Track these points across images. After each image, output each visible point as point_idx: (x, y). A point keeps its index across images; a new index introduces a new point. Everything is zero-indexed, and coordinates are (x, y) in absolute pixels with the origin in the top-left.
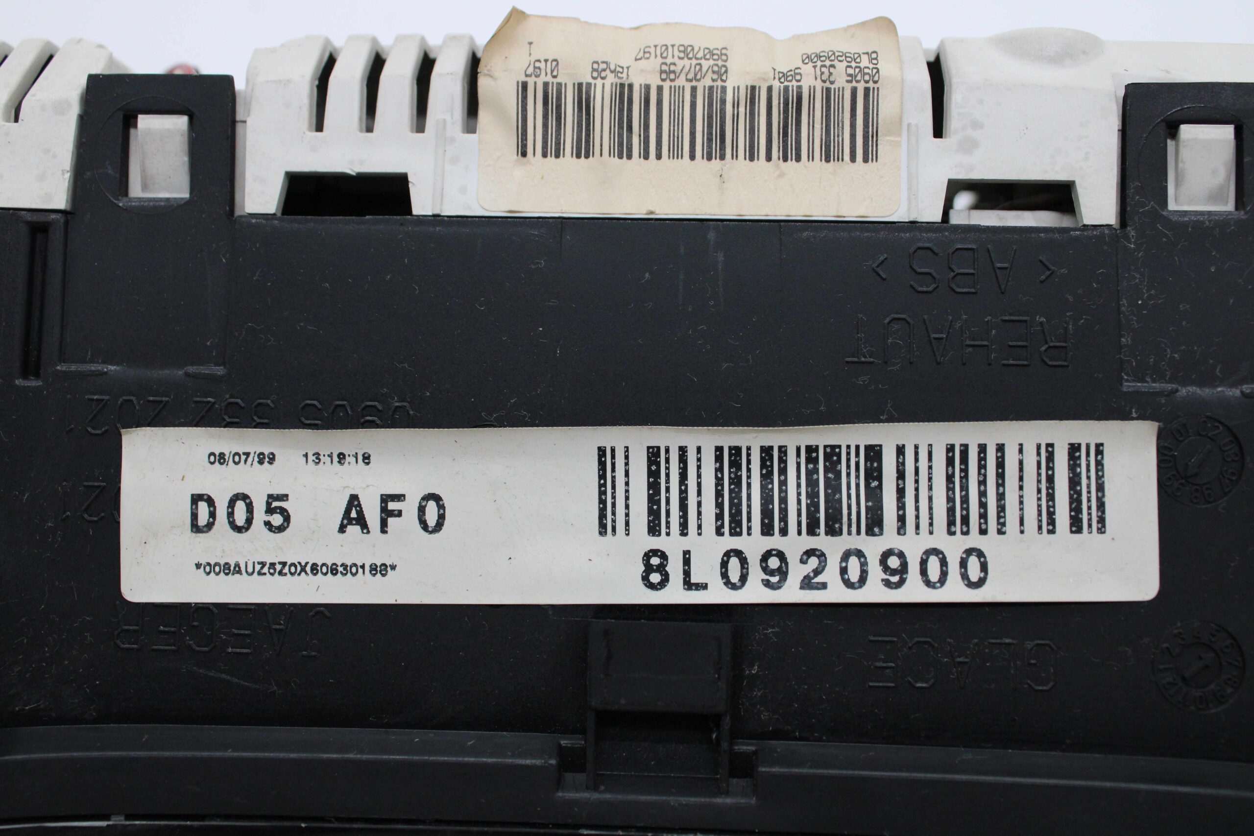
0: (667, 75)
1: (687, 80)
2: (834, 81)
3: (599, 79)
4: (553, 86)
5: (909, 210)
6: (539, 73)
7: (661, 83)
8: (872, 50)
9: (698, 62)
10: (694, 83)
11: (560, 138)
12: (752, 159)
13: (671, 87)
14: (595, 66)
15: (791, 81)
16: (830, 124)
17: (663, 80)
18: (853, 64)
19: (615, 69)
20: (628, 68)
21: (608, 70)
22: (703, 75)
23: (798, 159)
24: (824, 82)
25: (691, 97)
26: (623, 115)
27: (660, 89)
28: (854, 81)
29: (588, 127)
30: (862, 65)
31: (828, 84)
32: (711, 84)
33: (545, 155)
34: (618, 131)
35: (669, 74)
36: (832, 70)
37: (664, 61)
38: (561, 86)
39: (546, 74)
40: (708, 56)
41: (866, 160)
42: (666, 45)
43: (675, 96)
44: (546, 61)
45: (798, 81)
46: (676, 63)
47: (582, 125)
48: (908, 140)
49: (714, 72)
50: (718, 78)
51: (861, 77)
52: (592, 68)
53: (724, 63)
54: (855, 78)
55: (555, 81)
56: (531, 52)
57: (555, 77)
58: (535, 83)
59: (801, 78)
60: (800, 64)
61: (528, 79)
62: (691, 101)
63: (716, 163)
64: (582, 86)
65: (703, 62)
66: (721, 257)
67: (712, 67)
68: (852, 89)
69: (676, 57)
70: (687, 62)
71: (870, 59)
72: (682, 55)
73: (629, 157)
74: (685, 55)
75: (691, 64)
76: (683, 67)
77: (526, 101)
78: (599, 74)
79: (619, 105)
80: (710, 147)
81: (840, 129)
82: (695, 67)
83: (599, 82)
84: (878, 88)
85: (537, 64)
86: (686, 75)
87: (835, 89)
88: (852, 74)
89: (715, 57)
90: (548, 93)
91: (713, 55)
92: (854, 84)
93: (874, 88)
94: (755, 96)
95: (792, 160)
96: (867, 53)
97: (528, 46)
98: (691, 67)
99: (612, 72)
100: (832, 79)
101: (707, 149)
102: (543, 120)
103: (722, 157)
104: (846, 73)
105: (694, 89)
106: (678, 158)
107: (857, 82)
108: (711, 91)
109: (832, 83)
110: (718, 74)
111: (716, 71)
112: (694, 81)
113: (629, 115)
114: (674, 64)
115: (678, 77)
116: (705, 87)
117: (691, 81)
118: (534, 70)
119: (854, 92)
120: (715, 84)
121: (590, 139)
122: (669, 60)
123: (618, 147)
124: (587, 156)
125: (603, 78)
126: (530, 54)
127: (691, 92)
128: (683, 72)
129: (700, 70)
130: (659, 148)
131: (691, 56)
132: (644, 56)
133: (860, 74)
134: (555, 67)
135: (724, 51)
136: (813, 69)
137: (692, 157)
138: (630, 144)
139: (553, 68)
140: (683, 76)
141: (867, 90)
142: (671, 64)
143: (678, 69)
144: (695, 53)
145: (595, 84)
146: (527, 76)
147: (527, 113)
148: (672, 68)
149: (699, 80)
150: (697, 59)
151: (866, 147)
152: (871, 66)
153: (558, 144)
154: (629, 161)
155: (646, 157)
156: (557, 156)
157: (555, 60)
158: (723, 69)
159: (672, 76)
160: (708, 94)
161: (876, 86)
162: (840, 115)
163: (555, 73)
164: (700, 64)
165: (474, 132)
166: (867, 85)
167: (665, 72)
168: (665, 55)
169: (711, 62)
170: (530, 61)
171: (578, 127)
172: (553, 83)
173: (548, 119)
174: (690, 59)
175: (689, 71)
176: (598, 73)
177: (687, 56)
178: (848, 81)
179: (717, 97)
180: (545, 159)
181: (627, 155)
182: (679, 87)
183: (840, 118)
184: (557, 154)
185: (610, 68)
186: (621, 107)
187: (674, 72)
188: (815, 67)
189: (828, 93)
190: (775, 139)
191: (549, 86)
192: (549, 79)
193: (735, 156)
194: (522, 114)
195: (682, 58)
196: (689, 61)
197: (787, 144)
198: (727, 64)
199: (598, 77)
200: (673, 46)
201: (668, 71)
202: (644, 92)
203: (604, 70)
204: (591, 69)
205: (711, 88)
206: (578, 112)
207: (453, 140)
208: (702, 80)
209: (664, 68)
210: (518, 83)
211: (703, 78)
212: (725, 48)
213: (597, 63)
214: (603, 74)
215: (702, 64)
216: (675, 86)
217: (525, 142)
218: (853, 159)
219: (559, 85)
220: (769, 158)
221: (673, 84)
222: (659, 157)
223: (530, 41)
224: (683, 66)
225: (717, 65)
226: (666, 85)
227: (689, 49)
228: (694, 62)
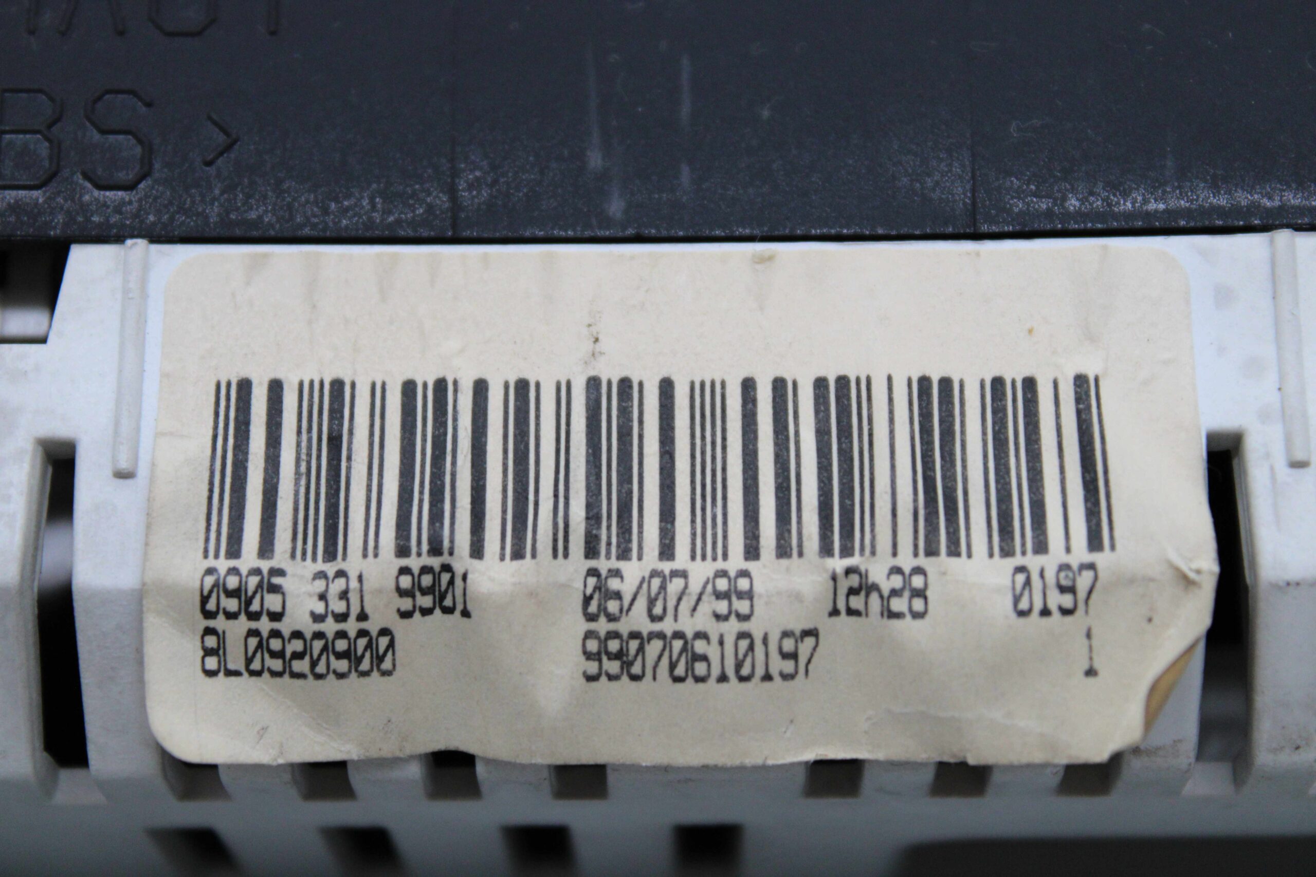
0: (736, 587)
1: (684, 574)
2: (314, 579)
3: (907, 570)
4: (1023, 544)
5: (146, 268)
6: (1062, 575)
7: (751, 566)
8: (213, 680)
9: (657, 627)
10: (666, 567)
11: (994, 423)
12: (522, 386)
13: (725, 556)
14: (918, 605)
15: (425, 570)
16: (328, 470)
17: (744, 574)
18: (264, 625)
19: (867, 596)
20: (835, 612)
21: (886, 593)
22: (645, 586)
23: (409, 388)
24: (341, 574)
25: (674, 532)
26: (841, 483)
27: (752, 551)
28: (265, 572)
29: (927, 450)
30: (243, 624)
31: (331, 569)
32: (622, 565)
33: (1030, 384)
34: (851, 442)
35: (729, 590)
36: (320, 608)
37: (745, 626)
38: (1002, 549)
39: (1042, 575)
40: (634, 645)
41: (245, 386)
42: (742, 679)
43: (714, 536)
44: (1046, 612)
45: (404, 571)
46: (714, 620)
47: (943, 457)
48: (138, 429)
49: (618, 595)
50: (606, 578)
51: (246, 583)
52: (926, 598)
53: (593, 626)
54: (261, 582)
55: (1018, 560)
56: (1085, 641)
57: (1021, 569)
58: (1068, 550)
59: (397, 578)
60: (400, 628)
61: (1088, 558)
62: (673, 522)
63: (610, 372)
64: (948, 547)
65: (646, 627)
66: (595, 160)
67: (621, 610)
68: (272, 551)
69: (714, 639)
70: (688, 626)
71: (221, 652)
72: (700, 646)
73: (820, 384)
74: (692, 647)
75: (676, 620)
76: (694, 609)
77: (1089, 505)
78: (907, 581)
79: (853, 505)
80: (624, 412)
81: (304, 457)
82: (665, 609)
83: (906, 561)
84: (206, 556)
85: (1067, 600)
86: (686, 587)
87: (314, 559)
88: (269, 591)
89: (614, 646)
90: (1034, 529)
91: (618, 655)
92: (265, 566)
93: (217, 556)
94: (513, 537)
95: (425, 385)
96: (230, 673)
97: (1097, 665)
98: (676, 609)
99: (875, 587)
100: (320, 585)
101: (632, 406)
102: (1041, 467)
103: (593, 383)
104: (283, 594)
105: (667, 551)
106: (703, 385)
107: (257, 571)
108: (623, 546)
109: (321, 575)
110: (607, 590)
111: (611, 598)
112: (667, 572)
113: (826, 482)
114: (718, 617)
115: (707, 582)
116: (640, 558)
117: (675, 574)
118: (1074, 580)
119: (266, 547)
120: (614, 563)
121: (920, 422)
122: (732, 627)
123: (850, 405)
124: (924, 382)
125: (897, 570)
126: (1089, 635)
127: (674, 544)
128: (695, 598)
129: (652, 602)
130: (750, 406)
131: (678, 644)
132: (796, 642)
133: (250, 593)
134: (1021, 594)
135: (593, 668)
136: (368, 610)
137: (667, 387)
138: (822, 414)
139: (1026, 593)
140: (695, 586)
141: (234, 551)
142: (726, 618)
143: (710, 605)
144: (667, 654)
145: (916, 555)
146: (1092, 566)
147: (1084, 477)
148: (722, 607)
149: (654, 574)
150: (661, 635)
151: (241, 418)
152: (220, 623)
153: (999, 412)
154: (821, 373)
155: (779, 385)
156: (998, 383)
157: (1022, 614)
158: (593, 608)
159: (722, 584)
160: (630, 541)
161: (211, 562)
162: (302, 490)
163: (1021, 578)
164: (654, 618)
165: (1212, 438)
166: (232, 563)
167: (741, 595)
168: (744, 644)
169: (623, 627)
170: (1087, 612)
171: (952, 454)
172: (1024, 553)
173: (1029, 470)
174: (679, 635)
175: (680, 599)
176: (910, 585)
177: (686, 643)
178: (281, 573)
179: (609, 527)
180: (1027, 373)
181: (827, 387)
182: (704, 558)
183: (303, 482)
184: (999, 387)
185: (881, 597)
186: (848, 502)
187: (719, 595)
188: (363, 616)
189: (331, 549)
190: (466, 429)
191: (1034, 543)
192: (1033, 562)
193: (563, 391)
194: (1095, 472)
195: (701, 635)
196: (679, 627)
197: (435, 420)
198: (584, 626)
199: (911, 575)
200: (723, 678)
201: (734, 598)
202: (790, 538)
203: (894, 593)
204: (929, 593)
205: (624, 554)
206: (954, 490)
207: (1264, 416)
208: (647, 575)
209: (742, 606)
210: (1113, 547)
211: (644, 578)
212: (591, 678)
213: (917, 615)
214: (897, 582)
215: (647, 620)
216: (714, 559)
217: (1081, 406)
218: (276, 388)
219: (1007, 552)
220: (481, 388)
221: (720, 564)
222: (748, 386)
223: (1091, 680)
224: (696, 614)
225: (611, 618)
226: (736, 561)
227: (680, 670)
228: (667, 626)
